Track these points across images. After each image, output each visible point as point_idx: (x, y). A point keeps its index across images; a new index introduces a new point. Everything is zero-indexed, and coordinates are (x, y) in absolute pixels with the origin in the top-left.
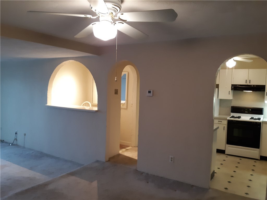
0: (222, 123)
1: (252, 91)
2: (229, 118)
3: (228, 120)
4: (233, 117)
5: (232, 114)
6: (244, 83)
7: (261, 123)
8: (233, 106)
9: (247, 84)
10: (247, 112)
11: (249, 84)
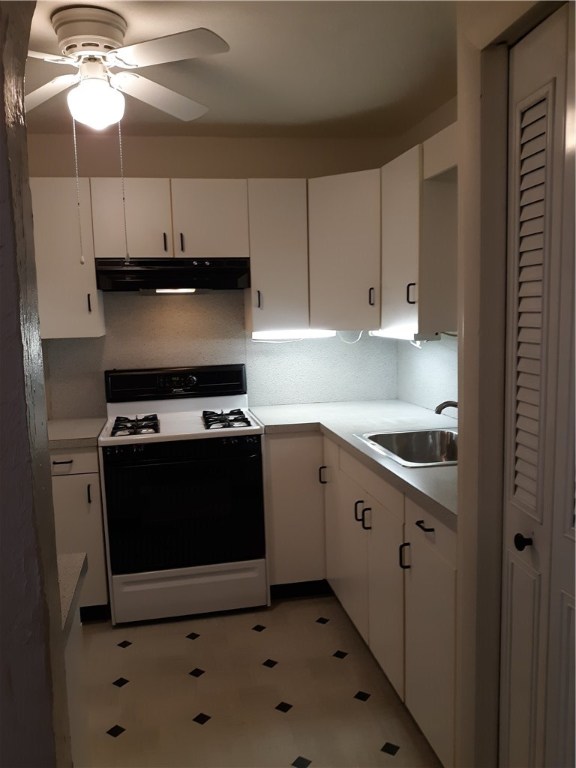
0: (75, 468)
1: (192, 290)
2: (105, 439)
3: (105, 448)
4: (120, 424)
5: (115, 411)
6: (156, 252)
7: (258, 437)
8: (115, 371)
9: (168, 255)
10: (180, 390)
11: (179, 255)
